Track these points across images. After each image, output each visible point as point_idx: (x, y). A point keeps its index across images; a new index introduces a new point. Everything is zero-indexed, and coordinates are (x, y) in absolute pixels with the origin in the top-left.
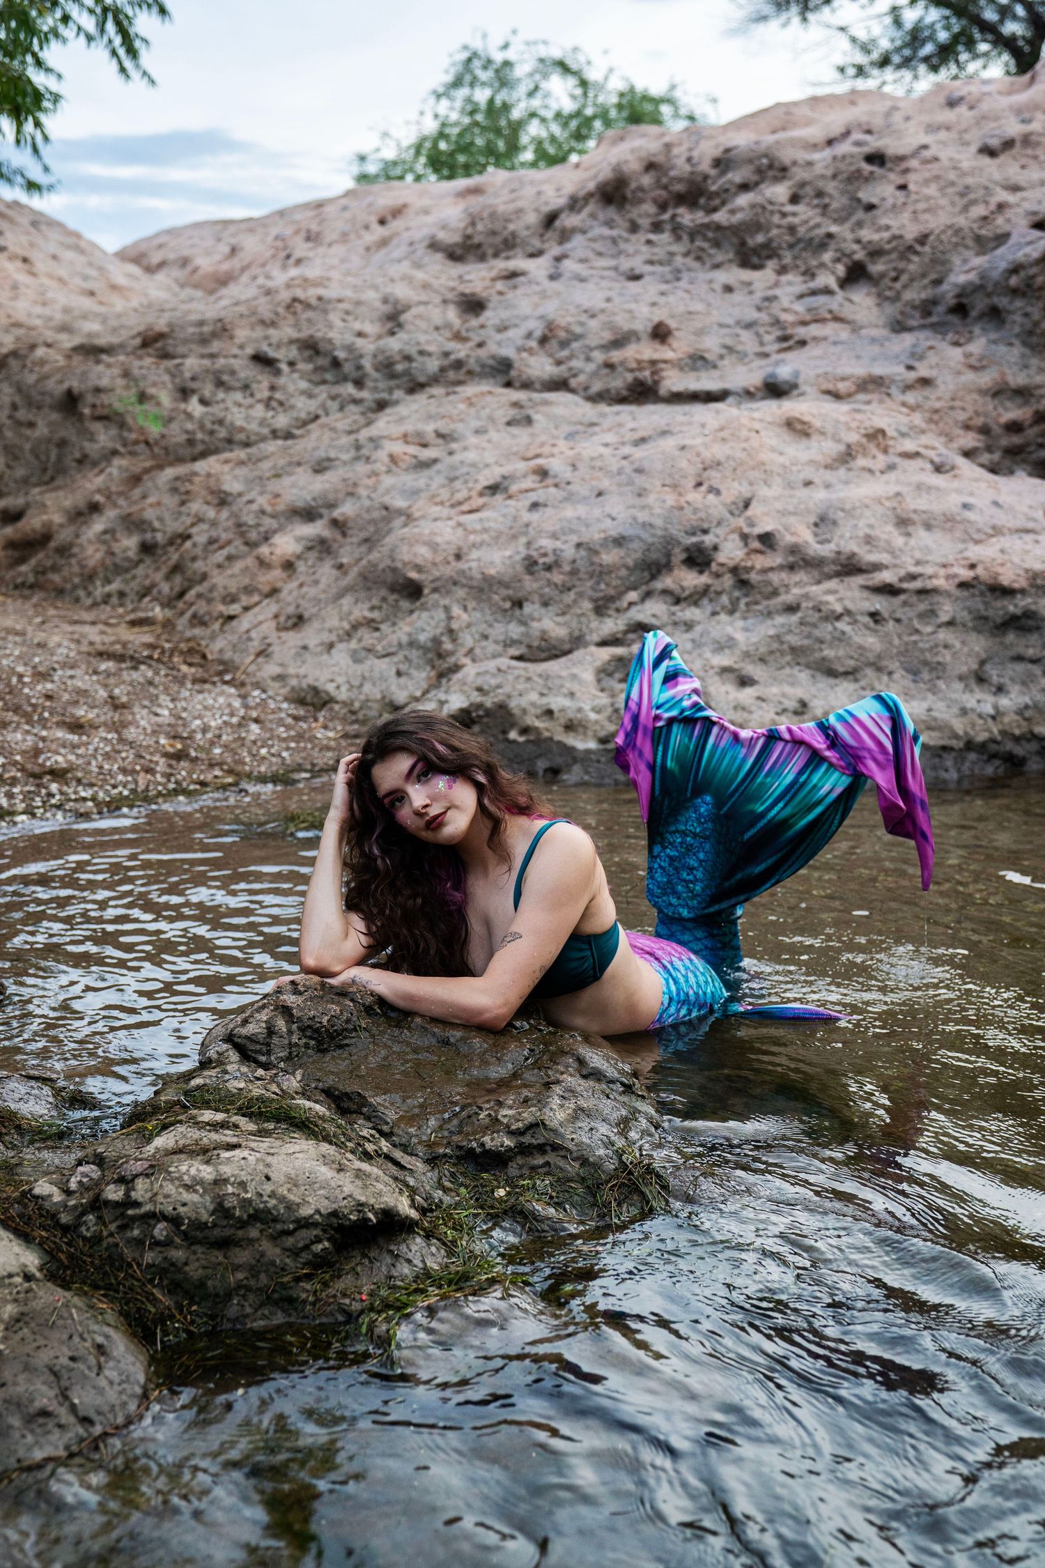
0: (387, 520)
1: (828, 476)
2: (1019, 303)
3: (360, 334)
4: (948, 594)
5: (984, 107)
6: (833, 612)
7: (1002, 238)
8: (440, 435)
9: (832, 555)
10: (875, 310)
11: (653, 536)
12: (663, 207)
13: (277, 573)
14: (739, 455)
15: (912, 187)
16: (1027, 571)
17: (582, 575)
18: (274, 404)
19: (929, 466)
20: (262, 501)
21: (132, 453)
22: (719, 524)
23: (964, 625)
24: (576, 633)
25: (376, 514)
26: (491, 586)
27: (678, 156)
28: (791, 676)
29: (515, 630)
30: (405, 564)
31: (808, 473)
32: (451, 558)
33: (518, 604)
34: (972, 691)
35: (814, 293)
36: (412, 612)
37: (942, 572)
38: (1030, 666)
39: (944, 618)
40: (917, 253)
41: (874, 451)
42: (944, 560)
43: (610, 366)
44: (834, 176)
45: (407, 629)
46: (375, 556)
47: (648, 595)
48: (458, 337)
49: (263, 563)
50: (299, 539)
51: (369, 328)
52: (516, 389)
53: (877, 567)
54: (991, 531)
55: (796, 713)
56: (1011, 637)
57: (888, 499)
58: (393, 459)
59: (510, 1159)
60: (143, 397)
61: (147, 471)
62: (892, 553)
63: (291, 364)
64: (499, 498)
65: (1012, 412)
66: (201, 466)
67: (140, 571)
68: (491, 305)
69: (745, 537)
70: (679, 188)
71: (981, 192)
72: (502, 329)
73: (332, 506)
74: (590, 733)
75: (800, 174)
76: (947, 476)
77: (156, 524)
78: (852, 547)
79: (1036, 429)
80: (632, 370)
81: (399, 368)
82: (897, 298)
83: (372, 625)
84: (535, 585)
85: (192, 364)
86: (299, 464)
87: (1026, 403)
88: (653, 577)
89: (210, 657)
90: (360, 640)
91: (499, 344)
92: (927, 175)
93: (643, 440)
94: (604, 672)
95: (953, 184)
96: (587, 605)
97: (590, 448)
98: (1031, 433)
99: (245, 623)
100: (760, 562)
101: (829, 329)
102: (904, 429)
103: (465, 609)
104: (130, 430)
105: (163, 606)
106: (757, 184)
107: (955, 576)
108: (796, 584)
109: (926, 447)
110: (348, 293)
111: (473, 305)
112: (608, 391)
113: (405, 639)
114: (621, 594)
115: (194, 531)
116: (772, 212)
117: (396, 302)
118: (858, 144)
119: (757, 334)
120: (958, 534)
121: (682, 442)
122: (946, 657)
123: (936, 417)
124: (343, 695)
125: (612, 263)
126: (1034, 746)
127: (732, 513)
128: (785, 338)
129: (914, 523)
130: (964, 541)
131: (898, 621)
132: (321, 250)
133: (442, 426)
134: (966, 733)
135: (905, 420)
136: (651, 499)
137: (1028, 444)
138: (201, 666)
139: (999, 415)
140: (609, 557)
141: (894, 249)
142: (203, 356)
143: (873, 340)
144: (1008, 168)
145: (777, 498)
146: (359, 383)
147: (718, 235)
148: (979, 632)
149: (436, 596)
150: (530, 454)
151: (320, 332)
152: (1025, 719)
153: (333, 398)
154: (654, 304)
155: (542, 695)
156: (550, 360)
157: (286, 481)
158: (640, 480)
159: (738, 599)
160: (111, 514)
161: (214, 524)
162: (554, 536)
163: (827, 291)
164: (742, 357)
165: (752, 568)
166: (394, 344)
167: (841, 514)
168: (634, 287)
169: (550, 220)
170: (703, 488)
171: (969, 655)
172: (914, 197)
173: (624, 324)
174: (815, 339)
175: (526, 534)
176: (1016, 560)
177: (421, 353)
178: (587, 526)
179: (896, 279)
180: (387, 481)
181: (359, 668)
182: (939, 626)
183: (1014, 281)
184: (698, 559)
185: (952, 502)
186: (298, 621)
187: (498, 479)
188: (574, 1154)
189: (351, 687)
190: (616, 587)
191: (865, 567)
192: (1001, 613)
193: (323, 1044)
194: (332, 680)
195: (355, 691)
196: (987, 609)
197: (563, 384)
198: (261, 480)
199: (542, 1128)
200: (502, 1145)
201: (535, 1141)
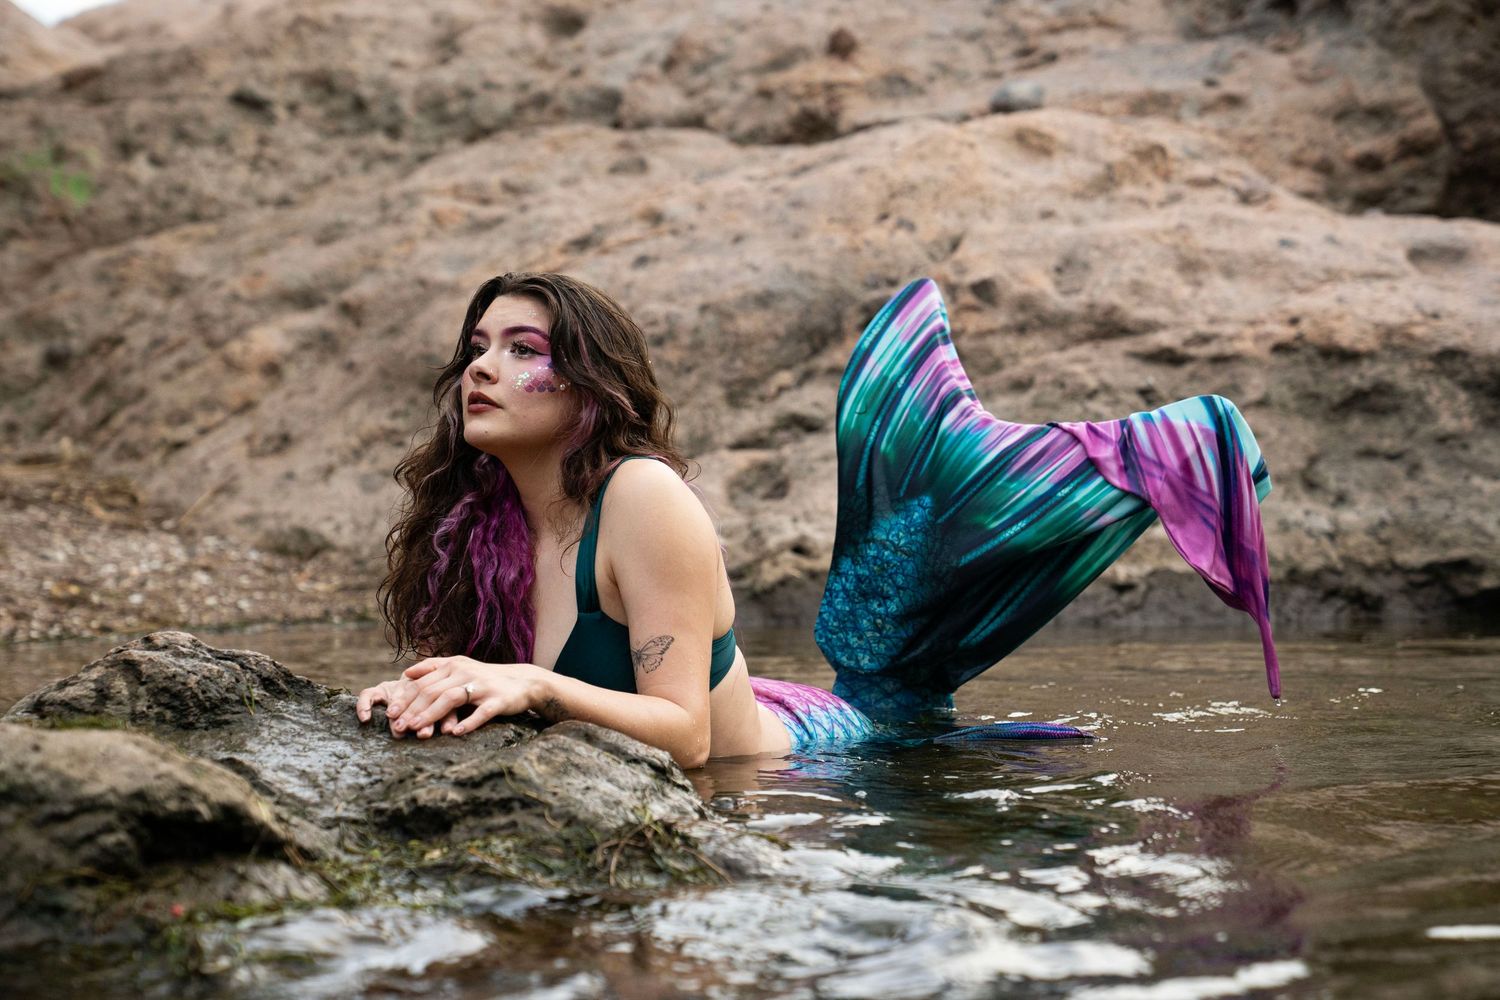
0: (422, 298)
1: (1079, 208)
3: (397, 65)
4: (1258, 362)
6: (1083, 386)
8: (508, 188)
9: (1081, 310)
11: (814, 290)
13: (252, 381)
14: (944, 175)
16: (1377, 325)
17: (708, 349)
18: (264, 164)
19: (1231, 196)
20: (236, 283)
21: (41, 236)
23: (1283, 406)
24: (699, 433)
25: (408, 293)
31: (1049, 201)
34: (1296, 499)
37: (1249, 332)
38: (1387, 465)
39: (1253, 395)
41: (1149, 176)
42: (1252, 317)
43: (766, 94)
46: (400, 343)
47: (807, 376)
48: (543, 64)
49: (232, 366)
50: (289, 333)
51: (410, 56)
52: (626, 128)
53: (1150, 327)
54: (1322, 276)
56: (1356, 423)
57: (1167, 232)
58: (437, 218)
59: (456, 820)
60: (60, 155)
62: (1172, 307)
63: (292, 108)
64: (590, 254)
65: (1366, 141)
66: (144, 245)
67: (43, 393)
68: (592, 22)
69: (951, 290)
72: (609, 52)
73: (340, 286)
76: (1257, 207)
77: (72, 325)
78: (1113, 297)
79: (1401, 167)
81: (455, 107)
85: (139, 109)
86: (294, 233)
87: (1386, 128)
88: (816, 352)
89: (142, 497)
90: (374, 461)
91: (603, 72)
93: (804, 169)
94: (739, 487)
96: (715, 392)
98: (1395, 170)
99: (200, 451)
100: (973, 322)
101: (1092, 38)
102: (1194, 148)
104: (38, 200)
105: (76, 440)
107: (1268, 336)
108: (1030, 353)
109: (1229, 173)
110: (381, 10)
111: (566, 23)
112: (762, 128)
114: (766, 376)
115: (129, 332)
117: (452, 21)
119: (986, 49)
120: (1272, 281)
121: (860, 164)
123: (1249, 148)
124: (345, 538)
126: (1396, 582)
127: (932, 257)
128: (1025, 52)
129: (1206, 267)
130: (1282, 291)
133: (511, 175)
134: (1288, 558)
135: (1196, 137)
136: (813, 240)
137: (1390, 189)
138: (126, 510)
139: (1346, 146)
140: (748, 323)
142: (156, 99)
143: (1157, 51)
145: (999, 235)
146: (393, 132)
148: (1308, 416)
151: (335, 61)
152: (1381, 542)
153: (354, 153)
154: (832, 11)
156: (678, 91)
157: (274, 256)
158: (797, 217)
161: (161, 319)
162: (668, 298)
164: (962, 79)
165: (963, 331)
166: (448, 76)
167: (1095, 254)
170: (890, 223)
171: (1290, 447)
173: (787, 36)
174: (1072, 52)
176: (1361, 311)
177: (489, 85)
178: (717, 281)
180: (427, 248)
181: (371, 501)
185: (1264, 239)
186: (284, 442)
187: (589, 231)
188: (556, 811)
189: (358, 527)
190: (760, 365)
191: (1130, 326)
192: (1340, 387)
193: (186, 716)
194: (329, 519)
195: (364, 533)
196: (1317, 382)
197: (696, 122)
198: (236, 259)
199: (508, 779)
200: (443, 799)
201: (495, 796)
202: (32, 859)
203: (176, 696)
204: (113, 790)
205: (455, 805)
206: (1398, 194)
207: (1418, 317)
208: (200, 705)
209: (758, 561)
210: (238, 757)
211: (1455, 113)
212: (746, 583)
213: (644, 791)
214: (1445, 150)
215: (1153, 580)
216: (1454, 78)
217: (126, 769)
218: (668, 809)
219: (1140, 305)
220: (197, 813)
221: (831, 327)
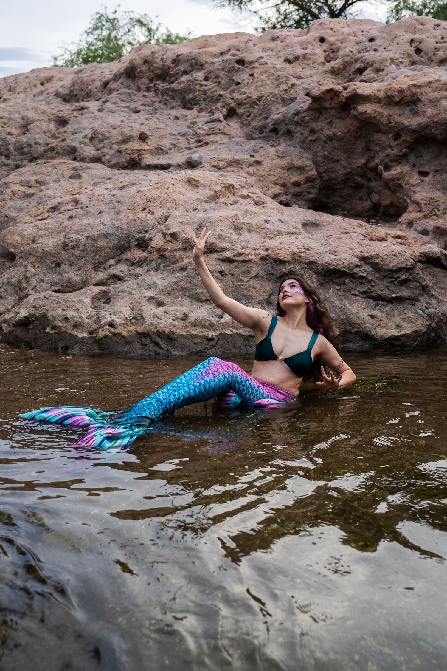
0: (7, 222)
1: (206, 206)
2: (299, 129)
3: (9, 134)
4: (256, 263)
5: (287, 41)
7: (293, 99)
8: (37, 182)
10: (239, 130)
11: (122, 233)
12: (151, 80)
14: (164, 195)
15: (255, 75)
16: (291, 252)
17: (88, 252)
19: (252, 202)
22: (153, 228)
23: (262, 277)
24: (85, 279)
26: (46, 256)
27: (157, 58)
28: (181, 301)
29: (56, 277)
30: (8, 244)
31: (196, 205)
32: (30, 242)
33: (59, 265)
35: (213, 121)
36: (10, 267)
37: (254, 252)
39: (253, 274)
40: (257, 104)
41: (229, 194)
42: (255, 247)
43: (120, 152)
44: (223, 69)
45: (7, 276)
47: (119, 261)
48: (54, 136)
51: (14, 131)
52: (78, 161)
53: (224, 250)
54: (277, 233)
55: (182, 319)
57: (230, 217)
58: (13, 193)
62: (231, 243)
64: (55, 213)
65: (296, 177)
68: (70, 122)
69: (164, 235)
70: (158, 72)
71: (285, 79)
72: (74, 133)
74: (85, 329)
75: (208, 68)
76: (260, 207)
78: (213, 240)
79: (306, 185)
80: (129, 154)
81: (26, 150)
84: (67, 256)
87: (302, 173)
88: (122, 253)
91: (72, 140)
92: (262, 70)
93: (124, 187)
94: (95, 299)
95: (273, 74)
96: (90, 266)
97: (100, 190)
98: (304, 186)
100: (171, 246)
101: (218, 138)
102: (243, 185)
103: (34, 266)
106: (191, 71)
107: (259, 254)
108: (187, 257)
109: (253, 193)
111: (62, 122)
112: (118, 163)
113: (5, 281)
114: (106, 261)
116: (196, 84)
117: (28, 119)
118: (233, 55)
119: (187, 139)
120: (262, 234)
121: (139, 189)
122: (253, 292)
123: (262, 179)
125: (128, 104)
127: (159, 223)
128: (199, 141)
129: (242, 229)
130: (264, 238)
131: (232, 275)
132: (14, 95)
133: (38, 177)
135: (244, 180)
136: (122, 216)
137: (303, 192)
139: (290, 178)
140: (101, 243)
141: (248, 102)
143: (238, 143)
144: (296, 69)
145: (180, 216)
146: (7, 157)
147: (173, 94)
148: (269, 281)
149: (21, 260)
150: (75, 192)
154: (142, 124)
155: (64, 310)
156: (94, 148)
158: (118, 206)
159: (160, 264)
162: (77, 233)
163: (219, 121)
164: (179, 149)
165: (167, 249)
166: (24, 139)
167: (209, 224)
168: (135, 116)
169: (106, 84)
170: (146, 211)
171: (264, 292)
172: (256, 79)
173: (128, 132)
174: (212, 142)
175: (65, 231)
176: (287, 247)
177: (36, 143)
178: (92, 228)
179: (249, 116)
180: (10, 203)
182: (251, 278)
183: (296, 119)
184: (143, 244)
185: (261, 219)
187: (56, 204)
190: (104, 257)
191: (218, 250)
192: (279, 272)
196: (273, 270)
197: (97, 160)
207: (303, 250)
209: (98, 328)
211: (321, 170)
212: (94, 336)
214: (318, 181)
215: (219, 337)
216: (321, 159)
219: (221, 242)
221: (127, 245)
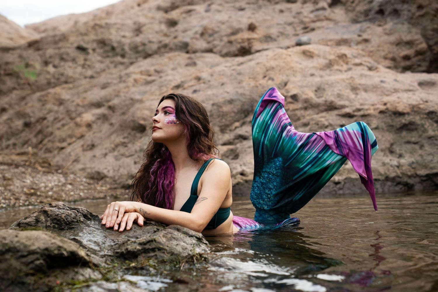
0: (132, 104)
1: (322, 73)
3: (124, 37)
4: (375, 116)
6: (324, 125)
8: (156, 71)
9: (323, 102)
10: (344, 16)
11: (245, 98)
13: (83, 129)
14: (283, 64)
16: (409, 105)
17: (214, 117)
18: (86, 66)
19: (366, 68)
20: (78, 101)
21: (22, 89)
23: (383, 129)
25: (128, 102)
30: (138, 118)
31: (313, 71)
34: (387, 156)
35: (318, 10)
36: (141, 137)
37: (372, 108)
38: (413, 145)
39: (374, 126)
41: (342, 63)
42: (373, 103)
43: (230, 42)
45: (139, 145)
46: (126, 117)
47: (244, 124)
48: (166, 35)
49: (77, 125)
50: (94, 115)
51: (127, 34)
52: (190, 53)
53: (343, 107)
54: (393, 91)
56: (404, 133)
57: (347, 79)
58: (136, 81)
60: (27, 65)
61: (28, 95)
62: (350, 101)
63: (94, 50)
64: (180, 90)
65: (405, 52)
66: (52, 91)
67: (23, 134)
68: (180, 23)
72: (185, 31)
73: (108, 101)
76: (374, 72)
77: (31, 114)
78: (332, 99)
79: (416, 59)
81: (140, 48)
82: (354, 10)
83: (125, 145)
85: (50, 52)
86: (95, 86)
87: (411, 47)
88: (246, 116)
89: (52, 164)
90: (119, 151)
91: (183, 37)
93: (242, 63)
94: (224, 156)
98: (414, 60)
99: (69, 150)
100: (292, 107)
101: (325, 23)
102: (355, 55)
104: (21, 79)
105: (33, 148)
107: (378, 109)
108: (308, 115)
109: (365, 61)
110: (119, 21)
111: (173, 23)
112: (229, 52)
113: (138, 149)
114: (232, 124)
115: (48, 116)
117: (139, 24)
119: (294, 28)
120: (379, 93)
121: (258, 62)
123: (371, 54)
124: (111, 174)
125: (232, 5)
126: (417, 180)
127: (279, 88)
128: (305, 28)
129: (359, 89)
130: (381, 95)
133: (157, 68)
134: (385, 173)
136: (244, 84)
137: (413, 65)
138: (47, 167)
139: (399, 53)
140: (226, 109)
142: (55, 49)
143: (344, 27)
145: (298, 81)
146: (123, 56)
148: (390, 132)
151: (106, 36)
152: (413, 168)
153: (112, 62)
154: (249, 18)
156: (205, 42)
157: (89, 93)
158: (240, 77)
160: (11, 112)
161: (57, 112)
163: (323, 9)
164: (287, 36)
166: (138, 40)
167: (326, 86)
168: (241, 13)
170: (267, 78)
171: (385, 141)
173: (236, 25)
174: (319, 28)
176: (405, 101)
177: (150, 42)
178: (217, 97)
180: (133, 89)
181: (118, 163)
185: (376, 81)
186: (93, 146)
187: (179, 83)
188: (168, 251)
189: (114, 170)
190: (229, 121)
191: (337, 107)
192: (399, 123)
193: (61, 226)
194: (106, 168)
195: (116, 172)
196: (392, 122)
197: (210, 51)
198: (78, 94)
199: (154, 242)
200: (135, 249)
201: (150, 247)
202: (16, 268)
203: (59, 220)
204: (39, 248)
205: (139, 250)
206: (415, 67)
207: (421, 102)
208: (65, 223)
210: (76, 238)
211: (431, 43)
213: (194, 245)
214: (429, 53)
215: (346, 181)
216: (431, 33)
217: (42, 242)
218: (201, 250)
219: (340, 100)
220: (63, 254)
221: (250, 109)
